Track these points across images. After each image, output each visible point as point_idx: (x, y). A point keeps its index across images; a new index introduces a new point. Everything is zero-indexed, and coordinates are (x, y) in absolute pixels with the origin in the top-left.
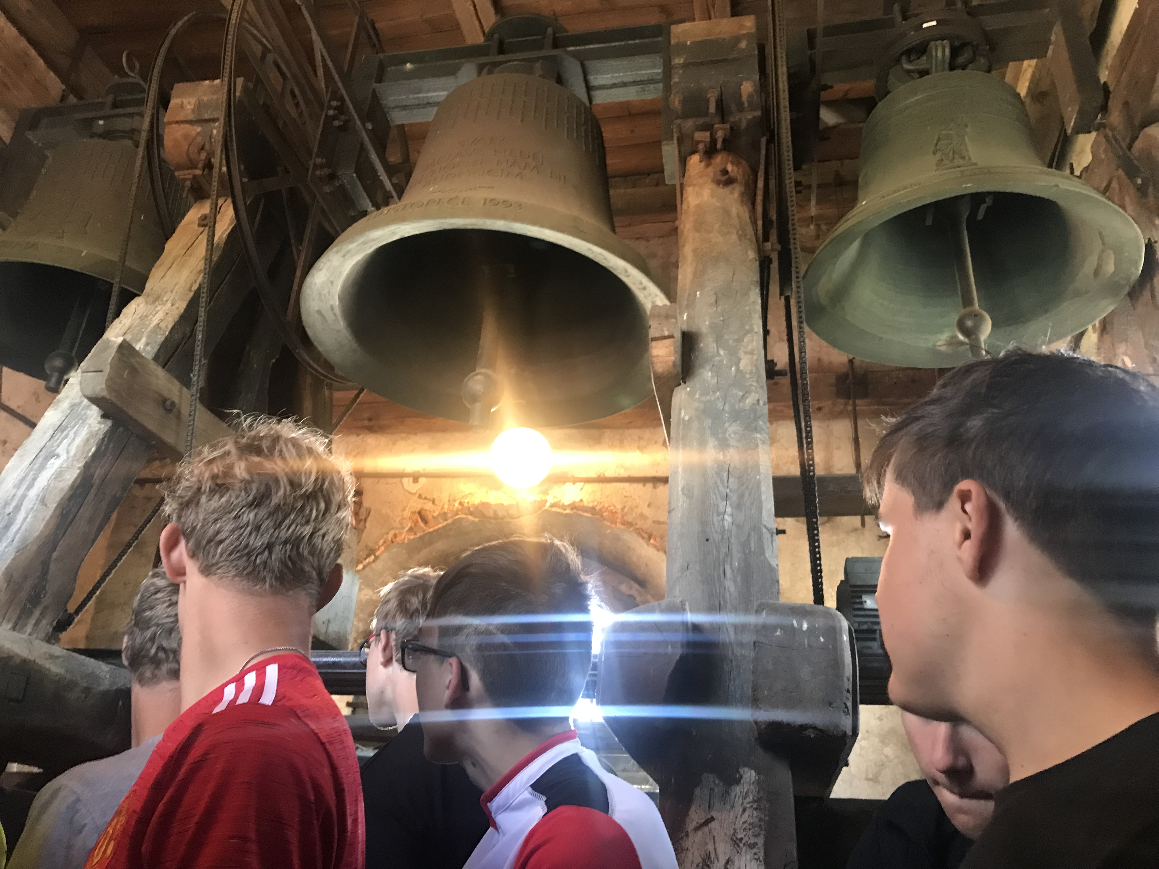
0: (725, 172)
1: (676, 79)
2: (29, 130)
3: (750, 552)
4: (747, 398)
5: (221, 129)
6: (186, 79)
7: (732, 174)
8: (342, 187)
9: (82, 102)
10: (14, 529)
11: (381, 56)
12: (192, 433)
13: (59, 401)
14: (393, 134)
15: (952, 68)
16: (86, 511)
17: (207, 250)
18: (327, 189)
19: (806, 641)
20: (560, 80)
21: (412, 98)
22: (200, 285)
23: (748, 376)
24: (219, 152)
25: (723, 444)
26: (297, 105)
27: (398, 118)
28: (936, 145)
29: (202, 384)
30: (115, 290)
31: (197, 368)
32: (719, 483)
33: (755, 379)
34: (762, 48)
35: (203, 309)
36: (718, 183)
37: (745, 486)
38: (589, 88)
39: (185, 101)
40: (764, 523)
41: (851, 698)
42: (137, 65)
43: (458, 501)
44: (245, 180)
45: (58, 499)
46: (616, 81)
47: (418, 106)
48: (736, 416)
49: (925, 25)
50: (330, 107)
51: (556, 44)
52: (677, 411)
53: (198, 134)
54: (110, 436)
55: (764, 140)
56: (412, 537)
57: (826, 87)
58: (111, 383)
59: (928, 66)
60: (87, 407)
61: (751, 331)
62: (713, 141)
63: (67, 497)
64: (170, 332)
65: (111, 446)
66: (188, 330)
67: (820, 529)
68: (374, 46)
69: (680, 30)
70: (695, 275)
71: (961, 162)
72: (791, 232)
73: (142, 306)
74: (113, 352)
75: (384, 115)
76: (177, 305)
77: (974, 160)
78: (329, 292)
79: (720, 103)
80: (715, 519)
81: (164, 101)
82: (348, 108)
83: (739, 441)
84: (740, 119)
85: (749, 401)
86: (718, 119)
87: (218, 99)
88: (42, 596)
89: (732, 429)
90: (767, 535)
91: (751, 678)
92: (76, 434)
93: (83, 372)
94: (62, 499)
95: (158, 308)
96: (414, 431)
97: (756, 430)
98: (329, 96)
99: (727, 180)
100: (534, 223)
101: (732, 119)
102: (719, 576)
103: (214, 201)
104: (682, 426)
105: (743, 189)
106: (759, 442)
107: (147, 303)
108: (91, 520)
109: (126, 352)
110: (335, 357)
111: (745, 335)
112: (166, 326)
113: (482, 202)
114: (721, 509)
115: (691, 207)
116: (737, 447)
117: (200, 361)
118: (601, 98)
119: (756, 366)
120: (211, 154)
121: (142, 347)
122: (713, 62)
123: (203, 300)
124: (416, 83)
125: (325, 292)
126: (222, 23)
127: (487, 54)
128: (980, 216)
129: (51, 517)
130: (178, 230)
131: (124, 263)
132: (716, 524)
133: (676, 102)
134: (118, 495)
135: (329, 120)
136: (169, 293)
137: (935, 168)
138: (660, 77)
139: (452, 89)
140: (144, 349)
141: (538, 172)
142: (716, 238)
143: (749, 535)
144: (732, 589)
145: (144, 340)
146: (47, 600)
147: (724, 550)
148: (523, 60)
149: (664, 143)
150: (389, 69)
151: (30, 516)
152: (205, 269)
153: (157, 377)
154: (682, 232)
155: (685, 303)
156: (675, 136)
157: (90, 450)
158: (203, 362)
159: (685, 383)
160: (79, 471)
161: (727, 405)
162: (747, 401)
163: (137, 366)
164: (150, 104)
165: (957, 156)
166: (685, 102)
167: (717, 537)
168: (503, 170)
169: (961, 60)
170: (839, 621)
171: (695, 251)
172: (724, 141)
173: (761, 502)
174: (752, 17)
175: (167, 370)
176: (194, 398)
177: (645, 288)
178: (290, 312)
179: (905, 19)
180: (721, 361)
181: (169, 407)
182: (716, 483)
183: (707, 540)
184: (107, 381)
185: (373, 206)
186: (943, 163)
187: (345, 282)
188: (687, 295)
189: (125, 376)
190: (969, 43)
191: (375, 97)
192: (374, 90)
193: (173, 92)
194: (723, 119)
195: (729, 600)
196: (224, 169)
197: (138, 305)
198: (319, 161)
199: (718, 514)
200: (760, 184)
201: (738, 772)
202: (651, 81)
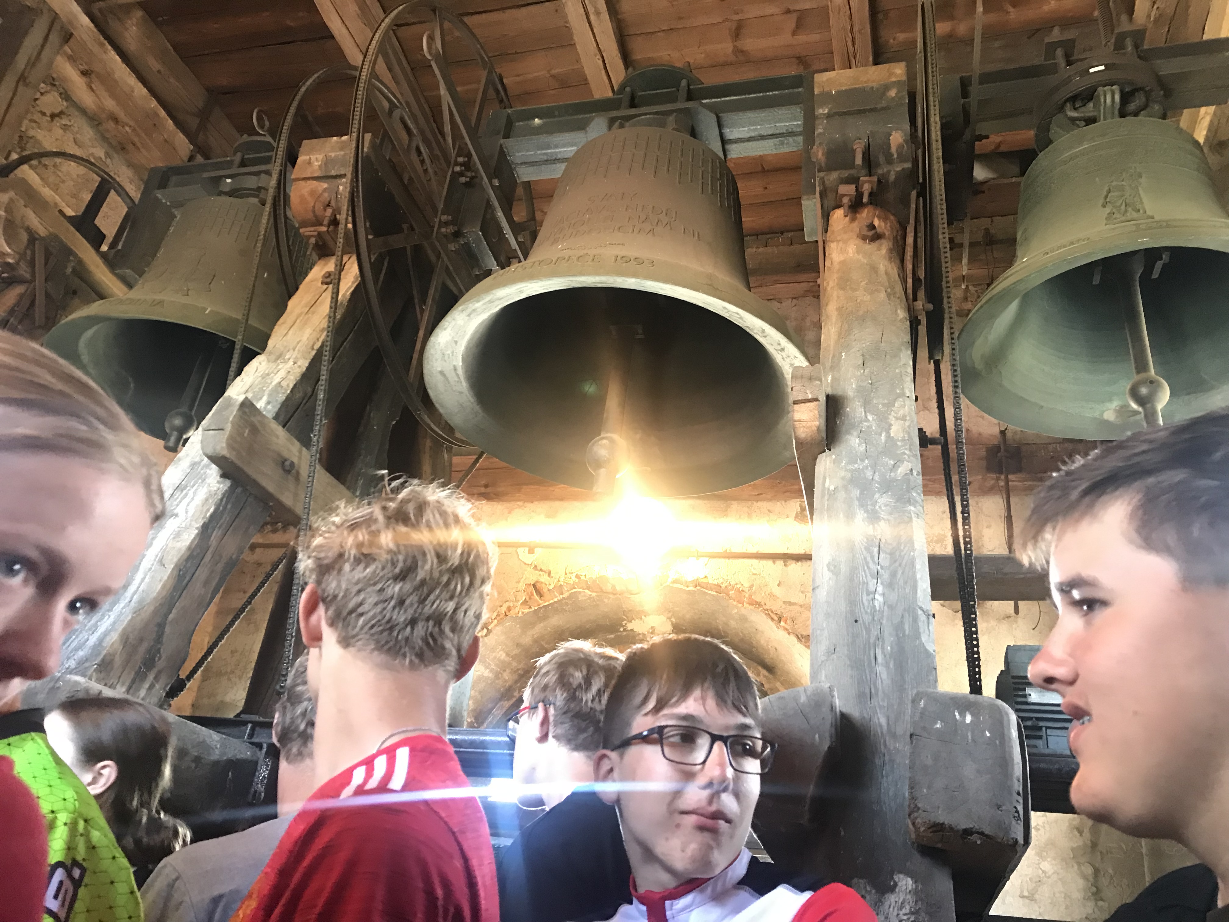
0: (872, 227)
1: (819, 130)
2: (158, 189)
3: (904, 635)
4: (899, 467)
5: (348, 185)
6: (315, 136)
7: (879, 230)
8: (467, 245)
9: (209, 161)
10: (132, 589)
11: (509, 111)
12: (311, 495)
13: (179, 460)
14: (520, 191)
15: (1122, 115)
16: (202, 574)
17: (331, 307)
18: (452, 247)
19: (970, 734)
20: (693, 133)
21: (541, 154)
22: (323, 343)
23: (899, 444)
24: (345, 207)
25: (873, 517)
26: (422, 162)
27: (525, 174)
28: (1106, 197)
29: (321, 445)
30: (238, 346)
31: (317, 428)
32: (869, 559)
33: (907, 447)
34: (912, 96)
35: (325, 368)
36: (864, 238)
37: (897, 564)
38: (724, 142)
39: (313, 157)
40: (920, 604)
41: (1021, 801)
42: (267, 123)
43: (574, 575)
44: (370, 237)
45: (175, 560)
46: (753, 134)
47: (546, 162)
48: (887, 486)
49: (1092, 70)
50: (456, 164)
51: (690, 96)
52: (821, 481)
53: (325, 190)
54: (228, 495)
55: (914, 193)
56: (527, 611)
57: (980, 138)
58: (232, 443)
59: (1095, 114)
60: (207, 466)
61: (902, 395)
62: (859, 195)
63: (185, 557)
64: (291, 391)
65: (229, 506)
66: (310, 390)
67: (978, 613)
68: (502, 101)
69: (824, 79)
70: (840, 336)
71: (1135, 215)
72: (945, 290)
73: (264, 364)
74: (235, 410)
75: (511, 170)
76: (299, 363)
77: (1149, 213)
78: (453, 353)
79: (867, 154)
80: (865, 598)
81: (292, 158)
82: (475, 163)
83: (891, 514)
84: (889, 172)
85: (902, 470)
86: (864, 172)
87: (344, 155)
88: (157, 659)
89: (883, 500)
90: (922, 617)
91: (908, 774)
92: (195, 493)
93: (205, 430)
94: (179, 560)
95: (280, 367)
96: (531, 499)
97: (909, 501)
98: (456, 151)
99: (873, 235)
100: (666, 281)
101: (880, 171)
102: (870, 662)
103: (339, 258)
104: (826, 497)
105: (891, 244)
106: (913, 515)
107: (269, 361)
108: (206, 583)
109: (247, 410)
110: (457, 419)
111: (895, 400)
112: (288, 385)
113: (613, 259)
114: (872, 589)
115: (835, 264)
116: (888, 520)
117: (321, 421)
118: (736, 152)
119: (909, 433)
120: (337, 211)
121: (263, 405)
122: (860, 112)
123: (326, 358)
124: (544, 139)
125: (449, 352)
126: (353, 80)
127: (618, 108)
128: (1155, 275)
129: (168, 578)
130: (301, 287)
131: (247, 320)
132: (866, 603)
133: (819, 154)
134: (234, 557)
135: (456, 176)
136: (291, 351)
137: (1105, 222)
138: (801, 129)
139: (582, 144)
140: (265, 408)
141: (671, 229)
142: (862, 296)
143: (903, 617)
144: (884, 676)
145: (265, 398)
146: (161, 664)
147: (875, 633)
148: (657, 113)
149: (804, 197)
150: (517, 124)
151: (148, 577)
152: (329, 327)
153: (277, 437)
154: (825, 290)
155: (828, 364)
156: (818, 189)
157: (208, 510)
158: (324, 422)
159: (830, 450)
160: (197, 531)
161: (877, 474)
162: (899, 470)
163: (258, 425)
164: (279, 161)
165: (1130, 209)
166: (829, 153)
167: (867, 618)
168: (634, 226)
169: (1132, 107)
170: (1007, 714)
171: (839, 309)
172: (871, 194)
173: (916, 581)
174: (903, 64)
175: (288, 430)
176: (314, 458)
177: (783, 350)
178: (412, 372)
179: (1069, 63)
180: (869, 427)
181: (288, 468)
182: (865, 558)
183: (856, 621)
184: (227, 440)
185: (498, 265)
186: (1114, 216)
187: (469, 342)
188: (831, 356)
189: (246, 435)
190: (1142, 89)
191: (502, 154)
192: (501, 145)
193: (301, 149)
194: (870, 171)
195: (880, 688)
196: (350, 226)
197: (260, 363)
198: (444, 218)
199: (868, 594)
200: (910, 240)
201: (893, 878)
202: (791, 134)
